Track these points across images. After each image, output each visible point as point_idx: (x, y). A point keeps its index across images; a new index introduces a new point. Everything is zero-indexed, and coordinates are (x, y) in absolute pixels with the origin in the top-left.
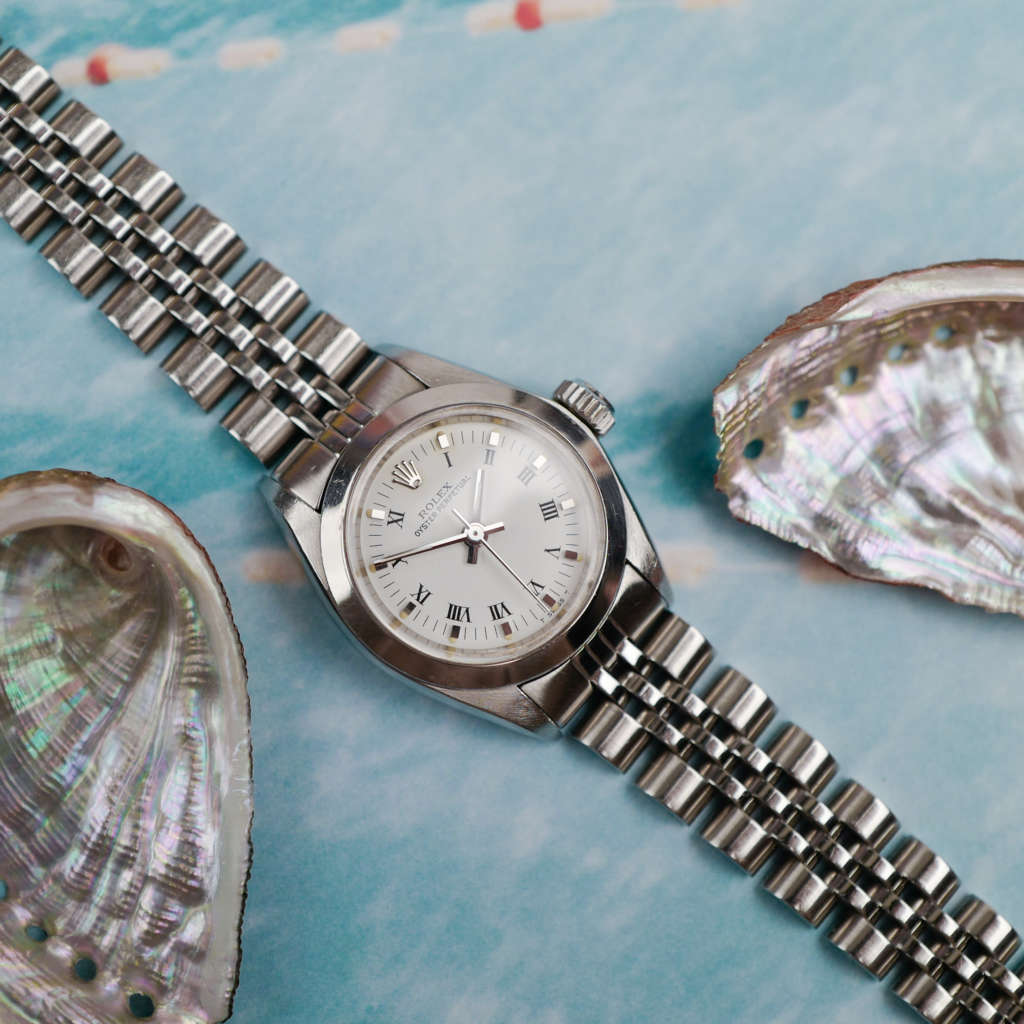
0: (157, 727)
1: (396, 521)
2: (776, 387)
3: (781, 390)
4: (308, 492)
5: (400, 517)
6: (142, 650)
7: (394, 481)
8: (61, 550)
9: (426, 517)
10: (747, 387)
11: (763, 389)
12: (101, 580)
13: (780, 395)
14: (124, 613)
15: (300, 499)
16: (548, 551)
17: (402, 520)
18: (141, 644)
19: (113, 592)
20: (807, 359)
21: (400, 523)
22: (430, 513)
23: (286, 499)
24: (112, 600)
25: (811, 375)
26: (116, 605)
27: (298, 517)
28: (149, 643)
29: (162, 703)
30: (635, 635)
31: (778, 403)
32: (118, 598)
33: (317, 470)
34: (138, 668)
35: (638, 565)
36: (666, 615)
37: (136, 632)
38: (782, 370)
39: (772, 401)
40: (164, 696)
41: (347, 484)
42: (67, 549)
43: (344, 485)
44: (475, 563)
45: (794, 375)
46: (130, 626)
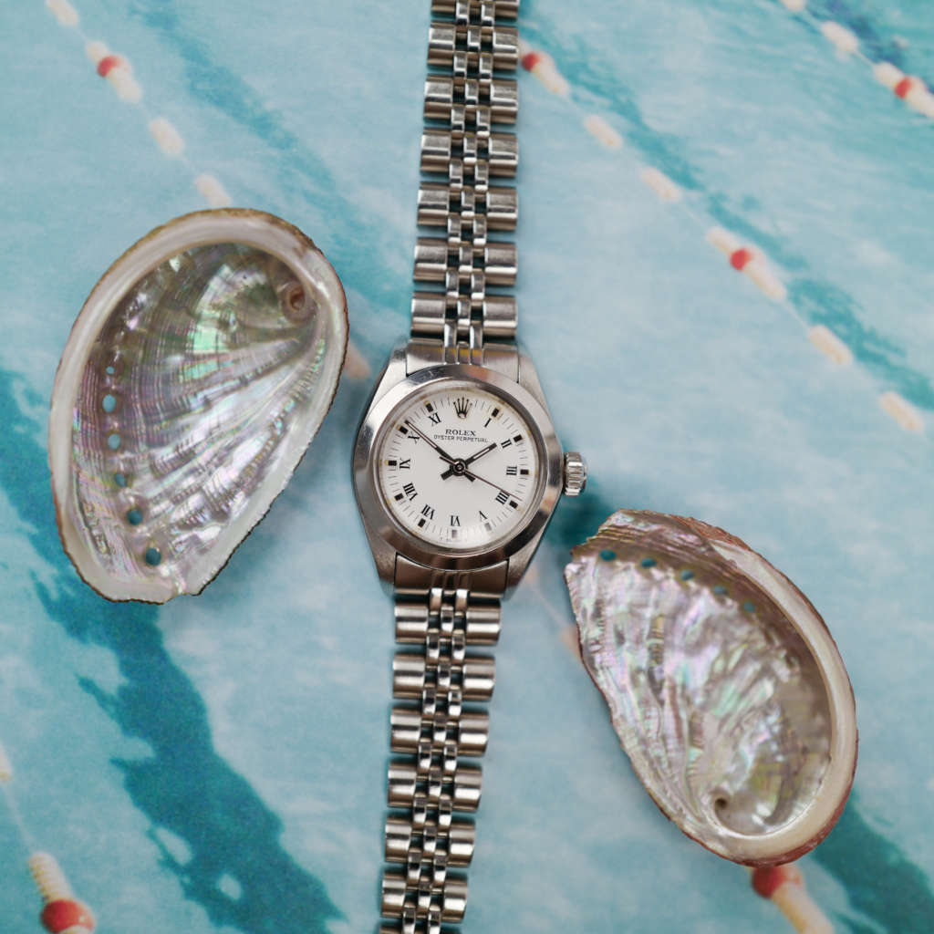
0: (259, 409)
1: (434, 421)
2: (649, 540)
3: (651, 545)
4: (414, 364)
5: (438, 421)
6: (279, 360)
7: (454, 403)
8: (268, 274)
9: (448, 435)
10: (638, 525)
11: (642, 534)
12: (280, 307)
13: (646, 546)
14: (282, 334)
15: (406, 361)
16: (481, 513)
17: (437, 423)
18: (280, 357)
19: (283, 318)
20: (677, 545)
22: (452, 435)
23: (401, 355)
24: (279, 322)
25: (671, 554)
26: (279, 326)
27: (397, 370)
28: (286, 359)
29: (271, 397)
30: (473, 595)
31: (641, 549)
33: (430, 359)
34: (268, 370)
35: (510, 564)
36: (495, 604)
37: (282, 348)
38: (661, 536)
39: (641, 545)
40: (275, 394)
41: (433, 378)
42: (272, 277)
43: (431, 377)
44: (443, 479)
45: (663, 545)
46: (279, 344)
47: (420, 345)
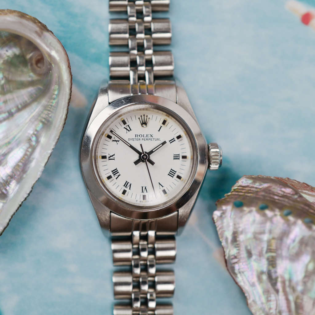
0: (21, 130)
1: (127, 130)
2: (263, 193)
3: (264, 196)
4: (113, 96)
5: (130, 130)
6: (31, 100)
7: (139, 118)
8: (21, 49)
9: (137, 138)
10: (255, 184)
11: (258, 190)
12: (29, 67)
13: (261, 197)
14: (31, 83)
15: (108, 95)
16: (160, 184)
17: (129, 131)
18: (31, 98)
19: (31, 74)
20: (280, 195)
21: (128, 131)
22: (139, 137)
23: (105, 91)
24: (30, 76)
25: (277, 201)
26: (30, 79)
27: (103, 100)
28: (35, 98)
29: (27, 123)
30: (158, 233)
31: (258, 199)
32: (32, 77)
33: (122, 92)
34: (25, 106)
35: (180, 214)
36: (172, 238)
38: (270, 190)
39: (258, 196)
40: (30, 120)
41: (125, 104)
42: (23, 49)
43: (124, 104)
44: (136, 165)
45: (272, 196)
46: (31, 89)
47: (115, 84)
